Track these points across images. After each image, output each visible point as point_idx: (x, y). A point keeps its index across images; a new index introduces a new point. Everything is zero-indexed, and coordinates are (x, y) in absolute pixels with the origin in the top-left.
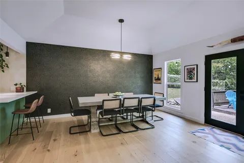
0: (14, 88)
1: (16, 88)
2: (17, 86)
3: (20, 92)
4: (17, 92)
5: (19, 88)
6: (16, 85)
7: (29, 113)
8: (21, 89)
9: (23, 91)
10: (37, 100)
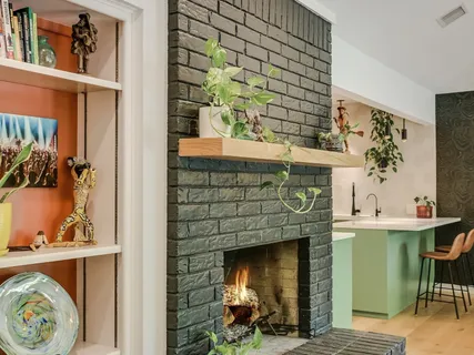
0: (412, 207)
1: (418, 207)
2: (419, 204)
3: (426, 217)
4: (419, 217)
5: (423, 209)
6: (417, 200)
7: (448, 261)
8: (426, 211)
9: (431, 217)
10: (463, 235)
